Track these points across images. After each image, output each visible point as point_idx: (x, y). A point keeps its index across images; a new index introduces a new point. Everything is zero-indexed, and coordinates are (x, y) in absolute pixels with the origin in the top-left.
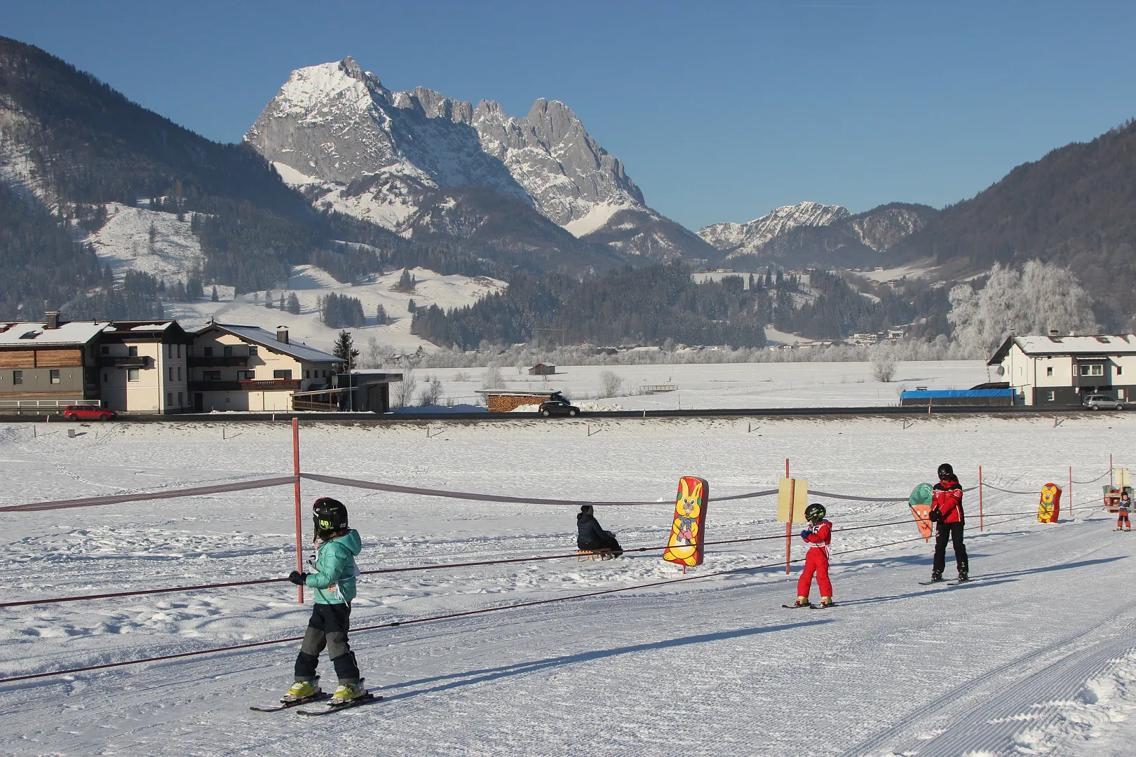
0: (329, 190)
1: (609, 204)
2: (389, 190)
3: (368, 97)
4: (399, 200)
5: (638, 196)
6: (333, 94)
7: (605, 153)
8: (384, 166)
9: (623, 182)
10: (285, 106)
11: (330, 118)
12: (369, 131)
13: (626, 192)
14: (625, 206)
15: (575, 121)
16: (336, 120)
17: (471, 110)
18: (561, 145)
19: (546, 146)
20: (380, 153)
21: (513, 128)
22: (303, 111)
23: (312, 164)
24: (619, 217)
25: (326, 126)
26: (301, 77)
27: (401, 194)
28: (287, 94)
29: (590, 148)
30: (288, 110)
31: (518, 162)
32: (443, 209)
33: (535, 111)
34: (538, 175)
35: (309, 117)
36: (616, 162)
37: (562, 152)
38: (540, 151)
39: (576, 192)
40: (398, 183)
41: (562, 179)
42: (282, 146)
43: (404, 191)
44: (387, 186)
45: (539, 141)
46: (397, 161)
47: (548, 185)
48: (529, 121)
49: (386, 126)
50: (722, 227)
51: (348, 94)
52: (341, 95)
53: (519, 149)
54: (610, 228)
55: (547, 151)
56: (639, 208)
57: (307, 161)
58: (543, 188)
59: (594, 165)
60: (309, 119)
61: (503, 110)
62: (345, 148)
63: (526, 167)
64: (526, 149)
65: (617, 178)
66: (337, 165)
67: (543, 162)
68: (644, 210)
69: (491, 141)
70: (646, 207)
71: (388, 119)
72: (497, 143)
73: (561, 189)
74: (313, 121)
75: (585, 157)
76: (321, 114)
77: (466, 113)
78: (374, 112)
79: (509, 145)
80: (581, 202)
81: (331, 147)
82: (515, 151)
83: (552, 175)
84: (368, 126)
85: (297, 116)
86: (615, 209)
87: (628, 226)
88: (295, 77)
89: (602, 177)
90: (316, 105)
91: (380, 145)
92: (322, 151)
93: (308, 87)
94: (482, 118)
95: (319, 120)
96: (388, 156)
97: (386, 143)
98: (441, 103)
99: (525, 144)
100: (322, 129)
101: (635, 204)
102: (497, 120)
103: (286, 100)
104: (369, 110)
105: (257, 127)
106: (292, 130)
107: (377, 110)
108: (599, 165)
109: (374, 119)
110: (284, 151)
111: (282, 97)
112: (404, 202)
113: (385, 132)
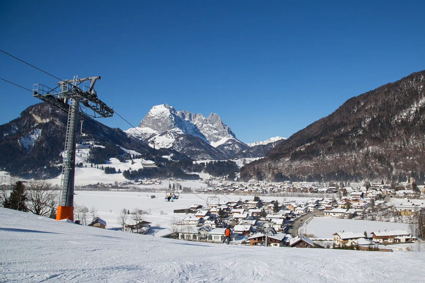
0: (157, 135)
1: (227, 137)
2: (169, 135)
3: (170, 113)
4: (171, 137)
5: (234, 136)
6: (162, 112)
7: (226, 125)
8: (172, 129)
9: (230, 132)
10: (150, 114)
11: (160, 117)
12: (169, 121)
13: (231, 135)
14: (230, 138)
15: (219, 118)
16: (162, 118)
17: (196, 116)
18: (216, 124)
19: (213, 124)
20: (171, 126)
21: (205, 119)
22: (155, 116)
23: (156, 128)
24: (228, 141)
25: (160, 119)
26: (155, 108)
27: (172, 136)
28: (151, 112)
29: (223, 125)
30: (151, 116)
31: (206, 127)
32: (180, 140)
33: (210, 116)
34: (210, 131)
35: (156, 117)
36: (229, 128)
37: (216, 125)
38: (211, 125)
39: (219, 135)
40: (171, 134)
41: (216, 132)
42: (149, 124)
43: (173, 135)
44: (169, 134)
45: (211, 123)
46: (175, 128)
47: (212, 133)
48: (209, 118)
49: (173, 120)
50: (258, 142)
51: (165, 112)
52: (163, 112)
53: (206, 124)
54: (226, 143)
55: (213, 125)
56: (234, 139)
57: (155, 127)
58: (211, 134)
59: (223, 128)
60: (156, 118)
61: (203, 115)
62: (163, 124)
63: (207, 129)
64: (208, 125)
65: (229, 131)
66: (161, 128)
67: (212, 128)
68: (235, 139)
69: (200, 123)
70: (236, 138)
71: (174, 118)
72: (201, 123)
73: (216, 134)
74: (157, 118)
75: (221, 127)
76: (158, 116)
77: (194, 116)
78: (170, 116)
79: (204, 124)
80: (220, 137)
81: (160, 124)
82: (205, 125)
83: (214, 131)
84: (169, 120)
85: (153, 117)
86: (228, 139)
87: (230, 143)
88: (153, 108)
89: (225, 131)
90: (157, 114)
91: (171, 124)
92: (158, 125)
93: (156, 110)
94: (198, 117)
95: (158, 118)
96: (173, 126)
97: (173, 123)
98: (189, 114)
99: (208, 123)
100: (158, 120)
101: (233, 138)
102: (201, 118)
103: (151, 113)
104: (169, 116)
105: (144, 119)
106: (152, 120)
107: (171, 115)
108: (225, 129)
109: (170, 118)
110: (150, 125)
111: (150, 112)
112: (172, 138)
113: (173, 121)
